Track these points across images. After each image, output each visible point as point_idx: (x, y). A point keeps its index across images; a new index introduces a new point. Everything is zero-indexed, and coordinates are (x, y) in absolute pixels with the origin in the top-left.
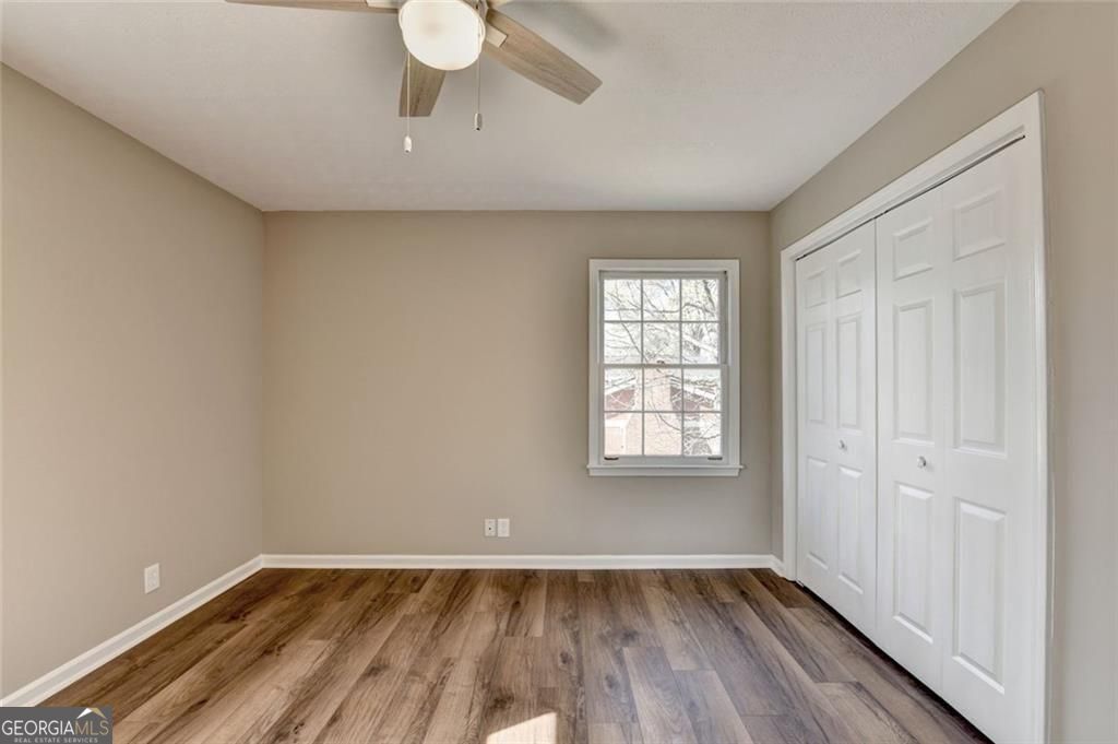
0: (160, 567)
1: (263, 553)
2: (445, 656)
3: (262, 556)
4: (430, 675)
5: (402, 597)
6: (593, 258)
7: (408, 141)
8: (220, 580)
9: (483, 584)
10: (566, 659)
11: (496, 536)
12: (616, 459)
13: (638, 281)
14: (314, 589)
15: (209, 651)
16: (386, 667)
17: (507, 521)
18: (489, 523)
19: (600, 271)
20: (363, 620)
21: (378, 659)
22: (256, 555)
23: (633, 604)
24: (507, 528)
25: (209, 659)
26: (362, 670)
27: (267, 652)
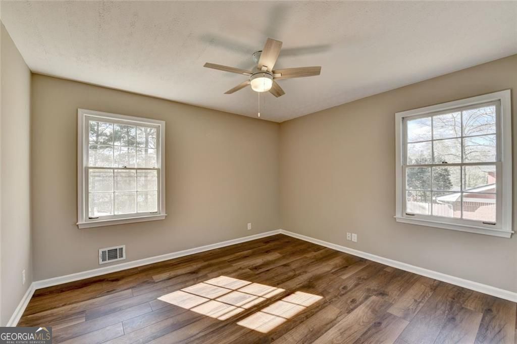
0: (252, 224)
1: (282, 229)
2: (306, 270)
3: (281, 230)
4: (297, 272)
5: (310, 252)
6: (397, 112)
7: (259, 114)
8: (267, 233)
9: (341, 257)
10: (344, 288)
11: (351, 240)
12: (413, 215)
13: (430, 118)
14: (288, 242)
15: (256, 248)
16: (288, 266)
17: (356, 235)
18: (349, 235)
19: (403, 118)
20: (293, 254)
21: (288, 263)
22: (279, 229)
23: (401, 287)
24: (356, 239)
25: (255, 249)
26: (282, 264)
27: (267, 252)
